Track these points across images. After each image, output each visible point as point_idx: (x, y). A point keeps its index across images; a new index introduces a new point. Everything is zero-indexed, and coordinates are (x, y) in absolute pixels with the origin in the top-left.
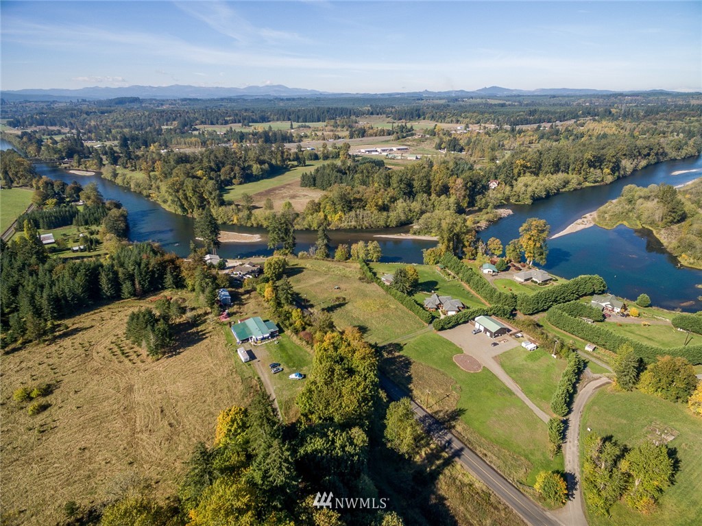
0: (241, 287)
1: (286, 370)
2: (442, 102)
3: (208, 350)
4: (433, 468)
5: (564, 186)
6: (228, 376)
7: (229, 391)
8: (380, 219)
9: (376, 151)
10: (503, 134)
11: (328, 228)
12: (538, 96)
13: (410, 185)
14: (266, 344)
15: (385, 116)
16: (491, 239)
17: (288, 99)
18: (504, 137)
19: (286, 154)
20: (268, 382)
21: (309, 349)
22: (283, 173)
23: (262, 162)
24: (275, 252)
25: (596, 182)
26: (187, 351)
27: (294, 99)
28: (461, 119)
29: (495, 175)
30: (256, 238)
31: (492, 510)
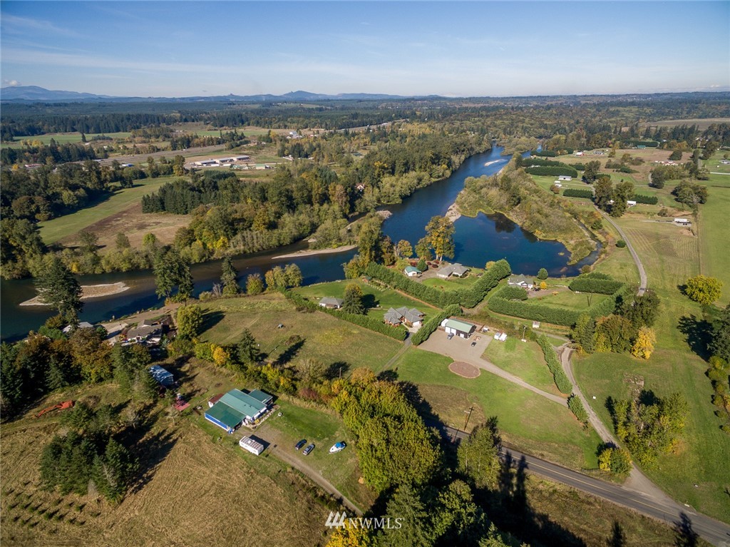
0: (167, 357)
1: (319, 444)
2: (257, 106)
3: (192, 456)
4: (515, 489)
5: (419, 183)
6: (249, 482)
7: (267, 501)
8: (273, 238)
9: (215, 163)
10: (339, 138)
11: (212, 258)
12: (341, 100)
13: (290, 198)
14: (266, 420)
15: (202, 122)
16: (401, 242)
17: (56, 105)
18: (341, 140)
19: (103, 174)
20: (308, 468)
21: (324, 410)
22: (107, 199)
23: (74, 188)
24: (167, 300)
25: (439, 177)
26: (162, 470)
27: (66, 105)
28: (289, 124)
29: (359, 178)
30: (120, 288)
31: (588, 507)
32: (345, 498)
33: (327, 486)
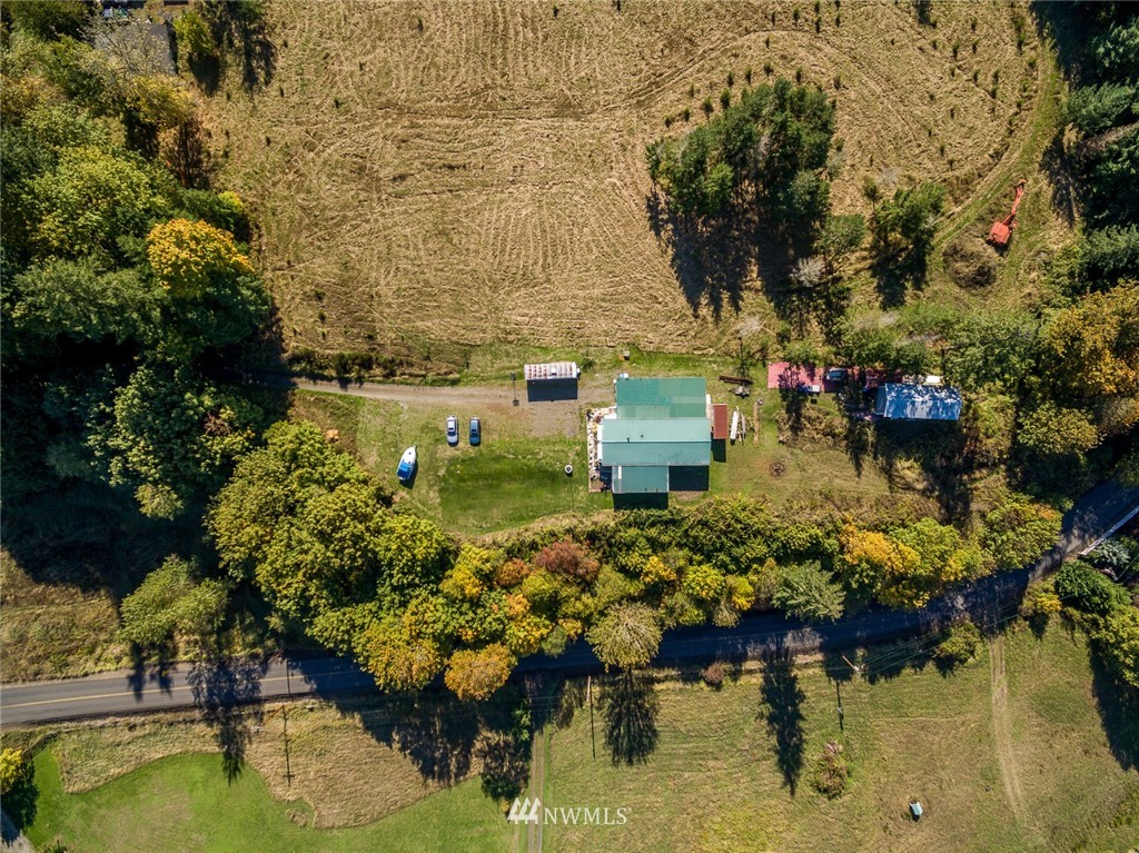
26: (654, 249)
32: (340, 392)
33: (378, 391)
